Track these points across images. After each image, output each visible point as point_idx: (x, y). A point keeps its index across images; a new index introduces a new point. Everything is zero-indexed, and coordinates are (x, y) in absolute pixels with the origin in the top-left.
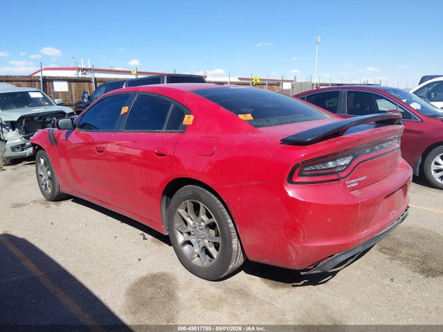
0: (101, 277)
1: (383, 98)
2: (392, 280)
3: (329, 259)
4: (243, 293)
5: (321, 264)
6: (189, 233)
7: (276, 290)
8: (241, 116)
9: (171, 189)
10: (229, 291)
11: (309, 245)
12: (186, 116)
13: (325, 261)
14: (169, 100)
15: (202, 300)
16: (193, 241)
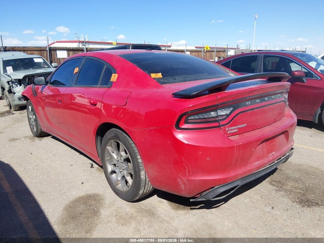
0: (51, 195)
1: (293, 62)
2: (273, 208)
3: (211, 190)
4: (151, 213)
5: (204, 193)
6: (115, 165)
7: (177, 211)
8: (153, 75)
9: (102, 130)
10: (141, 211)
11: (193, 178)
12: (113, 75)
13: (207, 192)
14: (103, 62)
15: (117, 217)
16: (117, 171)
